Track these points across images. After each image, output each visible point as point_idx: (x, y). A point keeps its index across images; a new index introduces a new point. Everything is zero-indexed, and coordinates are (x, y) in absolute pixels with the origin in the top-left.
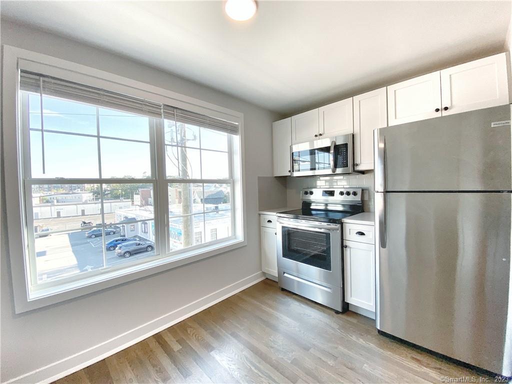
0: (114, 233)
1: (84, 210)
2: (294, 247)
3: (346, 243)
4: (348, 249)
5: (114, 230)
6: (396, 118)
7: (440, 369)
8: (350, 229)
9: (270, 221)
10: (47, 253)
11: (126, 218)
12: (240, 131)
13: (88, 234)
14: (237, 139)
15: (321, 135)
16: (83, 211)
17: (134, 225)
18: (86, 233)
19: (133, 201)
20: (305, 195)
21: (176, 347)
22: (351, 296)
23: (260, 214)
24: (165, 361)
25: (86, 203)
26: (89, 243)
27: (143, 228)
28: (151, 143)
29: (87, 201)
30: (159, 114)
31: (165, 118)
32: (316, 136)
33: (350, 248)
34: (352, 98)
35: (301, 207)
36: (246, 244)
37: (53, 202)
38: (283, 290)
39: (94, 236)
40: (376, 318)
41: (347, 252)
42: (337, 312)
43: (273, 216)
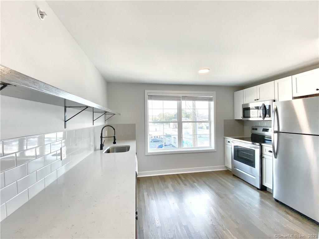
0: (161, 141)
2: (240, 155)
3: (264, 156)
4: (264, 159)
5: (161, 140)
6: (297, 92)
7: (297, 218)
8: (265, 149)
9: (229, 142)
11: (166, 134)
12: (214, 100)
14: (212, 103)
15: (257, 100)
17: (169, 138)
19: (169, 126)
20: (253, 130)
21: (183, 179)
22: (266, 182)
23: (224, 138)
24: (180, 181)
27: (174, 140)
28: (178, 109)
30: (180, 100)
31: (182, 100)
32: (255, 100)
33: (266, 158)
34: (273, 81)
35: (250, 136)
36: (216, 151)
38: (234, 175)
39: (153, 142)
40: (273, 192)
41: (264, 160)
42: (258, 189)
43: (230, 139)
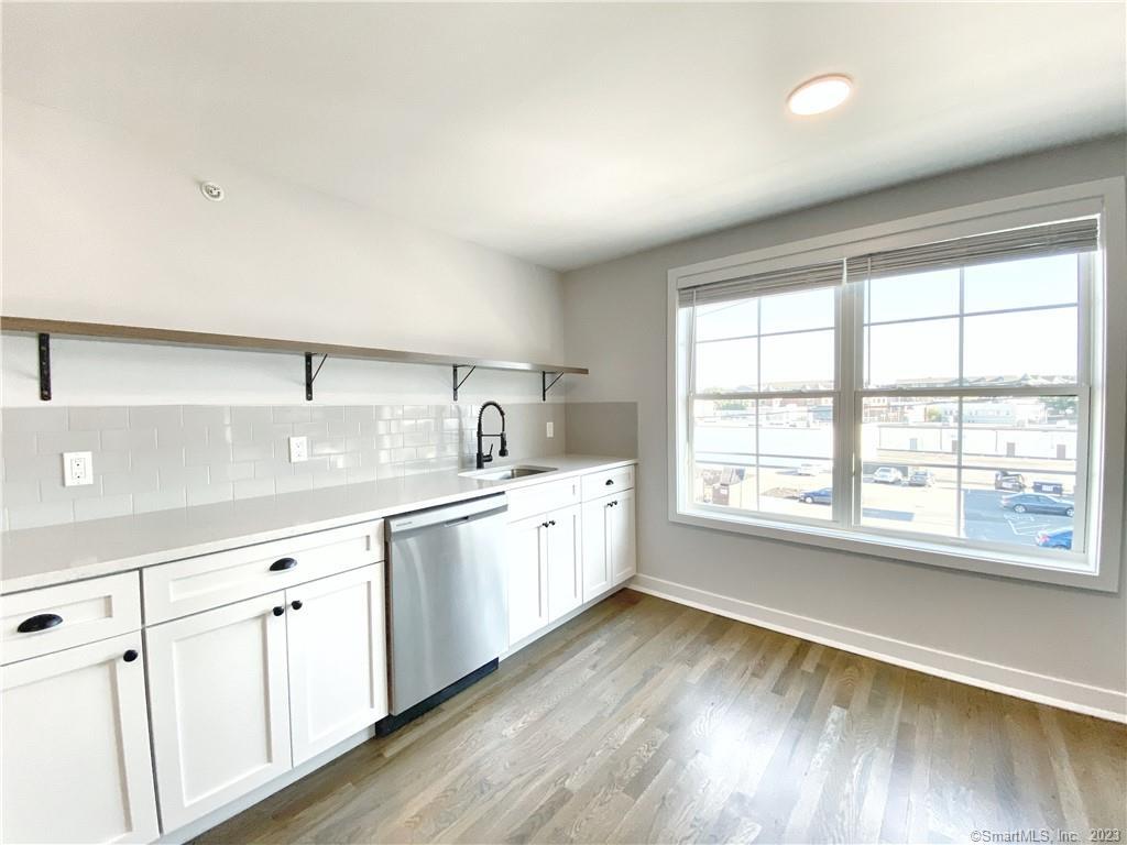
1: (1013, 444)
10: (915, 518)
13: (1007, 499)
16: (1011, 447)
18: (1004, 497)
25: (1019, 427)
26: (1006, 521)
28: (836, 327)
29: (1024, 423)
30: (839, 279)
37: (946, 420)
39: (1021, 509)
